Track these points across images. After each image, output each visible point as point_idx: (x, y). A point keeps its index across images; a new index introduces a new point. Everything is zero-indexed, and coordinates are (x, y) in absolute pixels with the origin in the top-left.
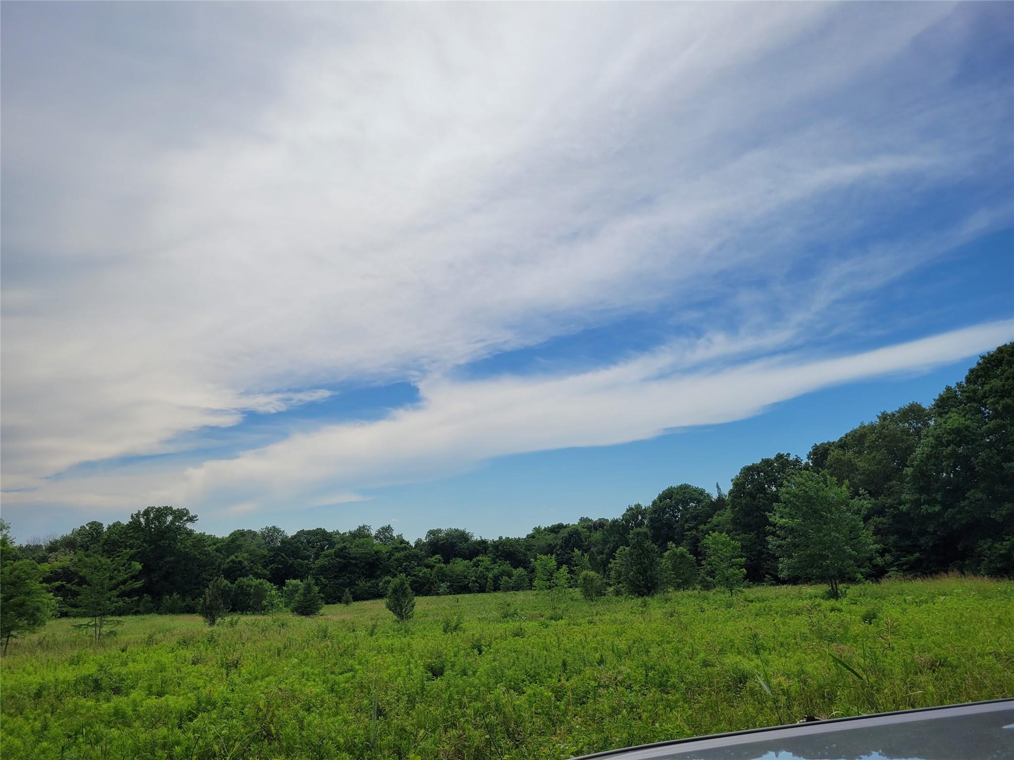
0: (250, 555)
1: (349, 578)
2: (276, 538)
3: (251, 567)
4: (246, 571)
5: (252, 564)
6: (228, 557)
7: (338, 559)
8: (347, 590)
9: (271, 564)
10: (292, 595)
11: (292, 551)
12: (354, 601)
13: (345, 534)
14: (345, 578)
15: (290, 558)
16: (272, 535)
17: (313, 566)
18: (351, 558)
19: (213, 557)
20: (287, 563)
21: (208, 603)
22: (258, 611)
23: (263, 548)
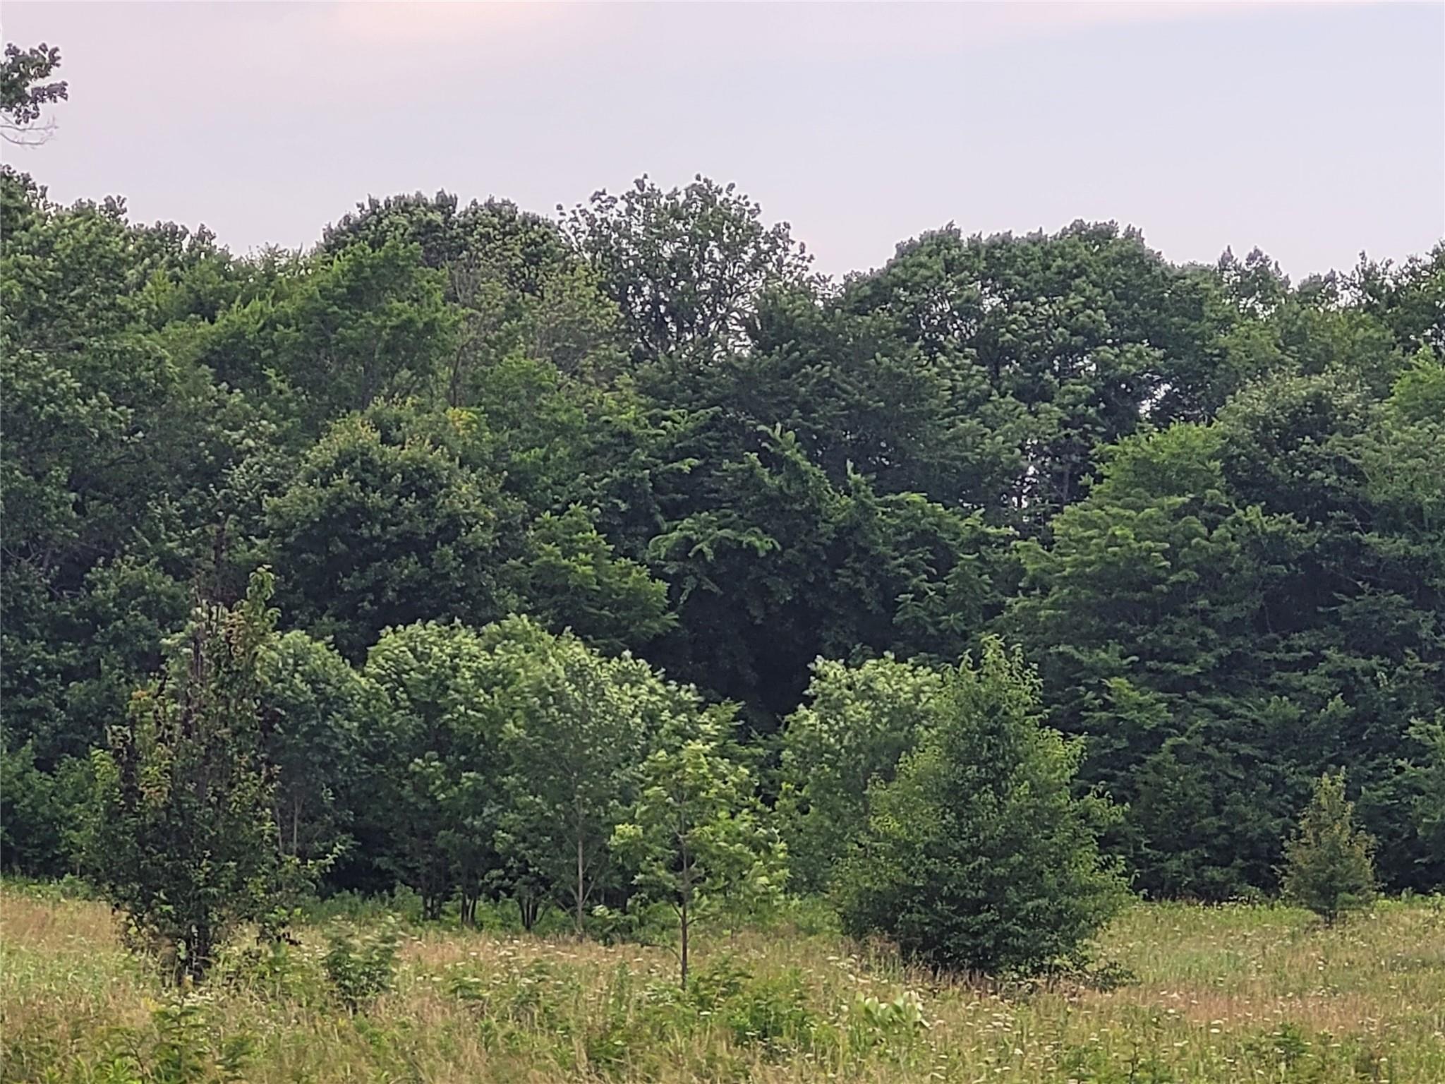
0: (496, 419)
1: (1348, 684)
2: (719, 292)
3: (505, 528)
4: (469, 557)
5: (517, 505)
6: (314, 429)
7: (1254, 513)
8: (1329, 786)
9: (674, 512)
10: (856, 790)
11: (858, 415)
12: (1393, 890)
13: (1318, 290)
14: (1312, 680)
15: (837, 476)
16: (680, 264)
17: (1030, 555)
18: (1366, 515)
19: (191, 416)
20: (812, 515)
21: (155, 795)
22: (567, 902)
23: (608, 376)
